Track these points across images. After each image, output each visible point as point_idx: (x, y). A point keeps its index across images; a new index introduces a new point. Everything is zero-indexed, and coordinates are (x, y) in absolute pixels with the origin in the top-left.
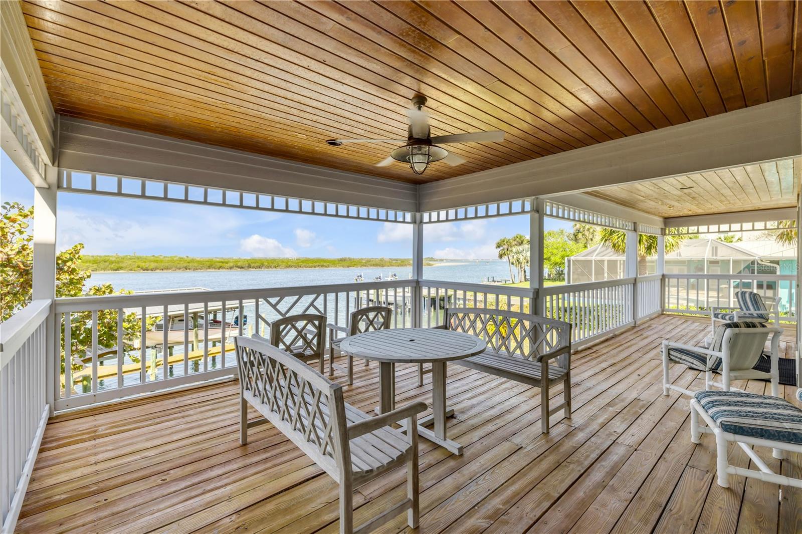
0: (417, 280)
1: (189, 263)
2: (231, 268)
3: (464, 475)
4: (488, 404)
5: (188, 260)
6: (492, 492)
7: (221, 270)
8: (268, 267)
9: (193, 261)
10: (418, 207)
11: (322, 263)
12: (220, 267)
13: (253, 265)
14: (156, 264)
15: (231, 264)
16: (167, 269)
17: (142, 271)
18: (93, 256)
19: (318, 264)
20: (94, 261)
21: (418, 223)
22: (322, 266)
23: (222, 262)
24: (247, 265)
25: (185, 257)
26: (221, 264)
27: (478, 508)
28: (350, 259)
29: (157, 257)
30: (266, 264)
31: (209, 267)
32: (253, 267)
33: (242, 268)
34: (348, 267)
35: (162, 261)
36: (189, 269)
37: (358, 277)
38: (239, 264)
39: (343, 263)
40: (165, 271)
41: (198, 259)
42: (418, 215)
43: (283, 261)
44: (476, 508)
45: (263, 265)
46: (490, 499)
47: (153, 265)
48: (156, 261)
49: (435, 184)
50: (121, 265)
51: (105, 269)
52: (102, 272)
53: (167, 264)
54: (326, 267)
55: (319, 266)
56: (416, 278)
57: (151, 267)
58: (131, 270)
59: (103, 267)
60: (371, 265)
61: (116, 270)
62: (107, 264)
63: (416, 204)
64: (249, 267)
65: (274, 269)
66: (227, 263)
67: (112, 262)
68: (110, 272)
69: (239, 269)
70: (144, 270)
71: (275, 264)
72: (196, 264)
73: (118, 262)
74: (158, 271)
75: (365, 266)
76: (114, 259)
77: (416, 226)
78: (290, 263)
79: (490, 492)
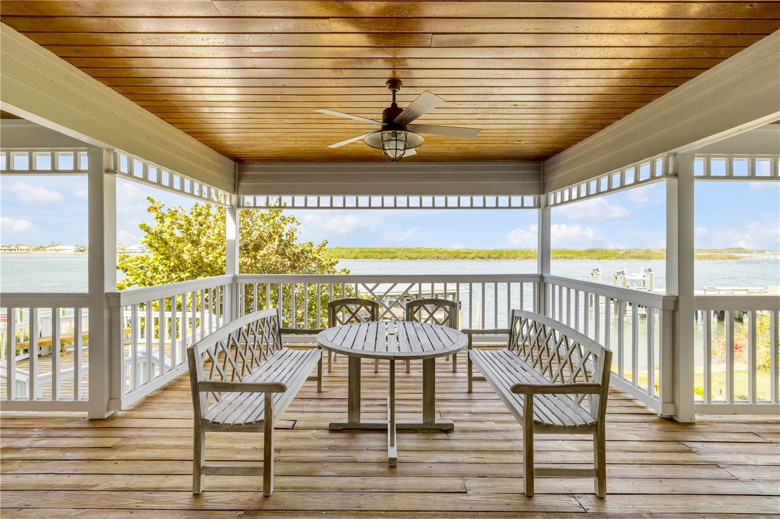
0: (542, 275)
1: (440, 253)
2: (473, 258)
3: (364, 483)
4: (508, 435)
5: (441, 250)
6: (360, 511)
7: (465, 260)
8: (507, 258)
9: (445, 252)
10: (542, 187)
11: (565, 255)
12: (464, 258)
13: (492, 256)
14: (417, 254)
15: (473, 255)
16: (425, 258)
17: (408, 260)
18: (381, 248)
19: (560, 255)
20: (380, 251)
21: (543, 207)
22: (565, 258)
23: (467, 253)
24: (487, 256)
25: (439, 248)
26: (465, 255)
27: (326, 513)
28: (602, 250)
29: (420, 249)
30: (505, 255)
31: (456, 257)
32: (493, 258)
33: (483, 258)
34: (598, 259)
35: (421, 252)
36: (441, 259)
37: (594, 270)
38: (480, 255)
39: (591, 255)
40: (423, 260)
41: (449, 250)
42: (543, 197)
43: (522, 252)
44: (324, 513)
45: (502, 256)
46: (345, 514)
47: (415, 255)
48: (417, 252)
49: (557, 157)
50: (396, 255)
51: (386, 258)
52: (385, 260)
53: (424, 255)
54: (570, 258)
55: (561, 257)
56: (540, 273)
57: (414, 257)
58: (401, 259)
59: (385, 256)
60: (631, 258)
61: (392, 259)
62: (387, 254)
63: (540, 184)
64: (489, 257)
65: (513, 260)
66: (470, 254)
67: (390, 253)
68: (389, 260)
69: (480, 260)
70: (409, 259)
71: (514, 255)
72: (445, 255)
73: (394, 253)
74: (418, 260)
75: (622, 258)
76: (393, 250)
77: (541, 210)
78: (529, 255)
79: (358, 509)
